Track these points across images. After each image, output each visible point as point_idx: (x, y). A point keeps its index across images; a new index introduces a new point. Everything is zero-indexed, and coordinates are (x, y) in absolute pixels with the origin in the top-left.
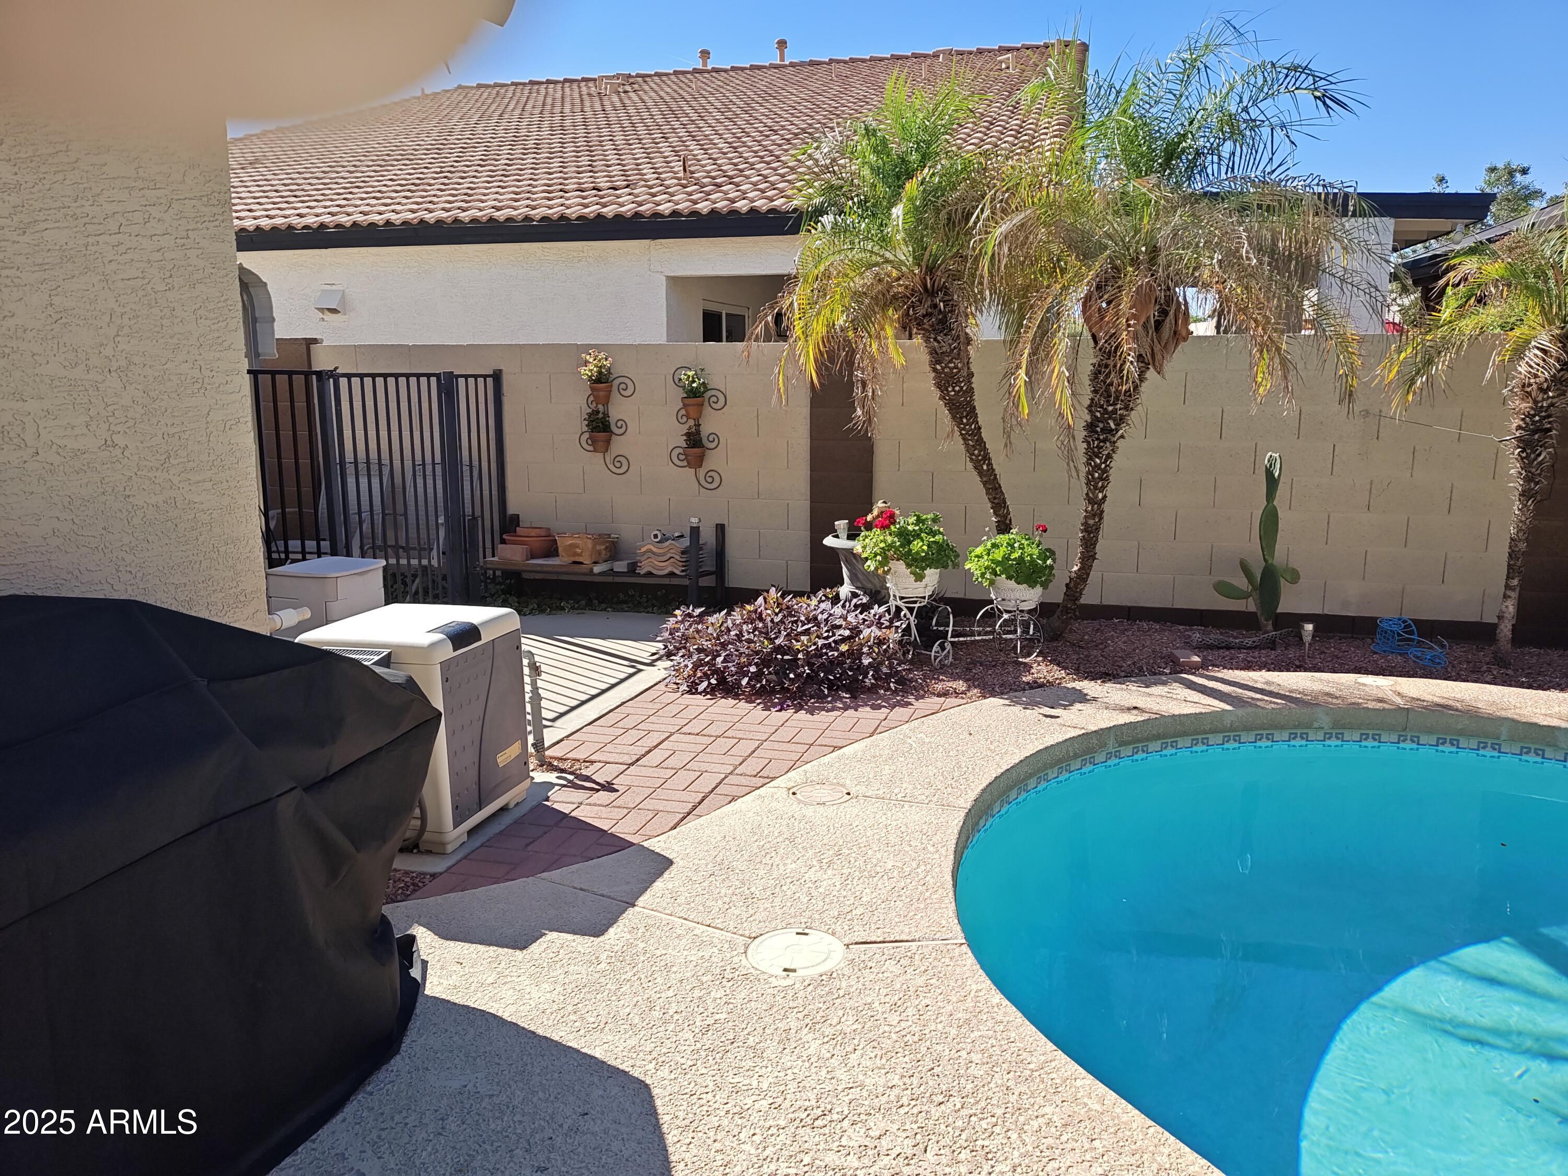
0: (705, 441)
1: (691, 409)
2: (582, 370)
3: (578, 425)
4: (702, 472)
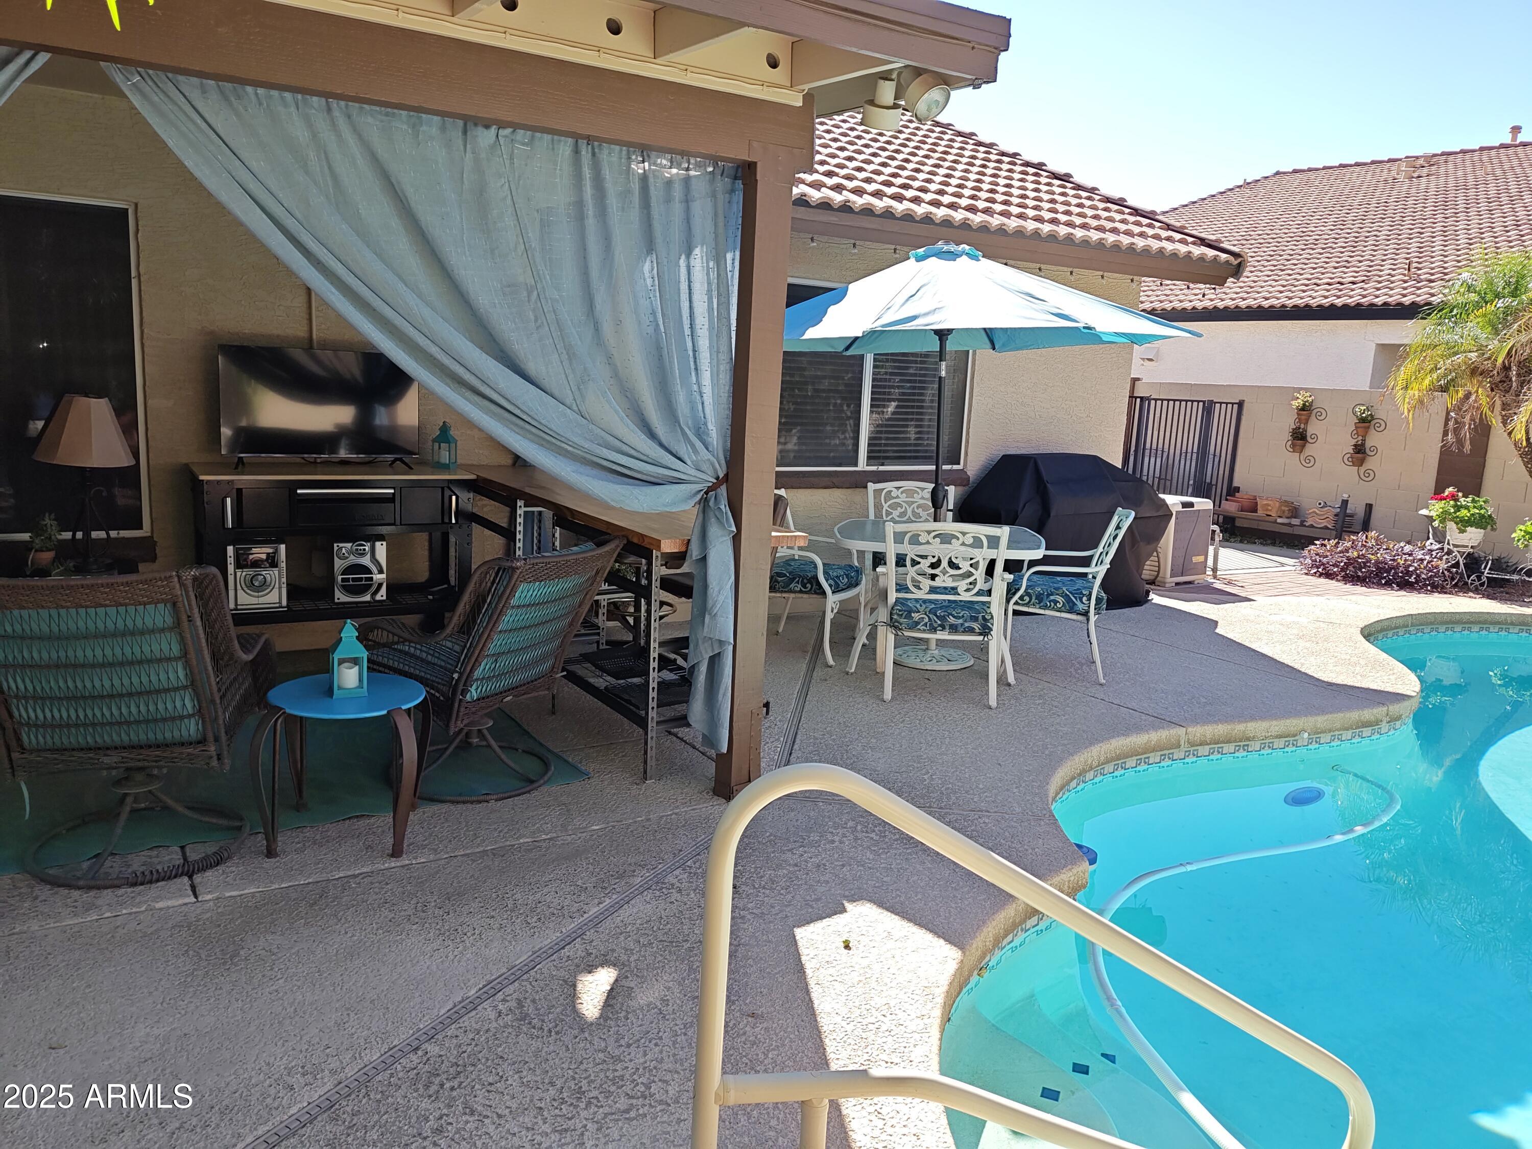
0: (1367, 451)
1: (1359, 430)
2: (1293, 403)
3: (1287, 436)
4: (1362, 469)
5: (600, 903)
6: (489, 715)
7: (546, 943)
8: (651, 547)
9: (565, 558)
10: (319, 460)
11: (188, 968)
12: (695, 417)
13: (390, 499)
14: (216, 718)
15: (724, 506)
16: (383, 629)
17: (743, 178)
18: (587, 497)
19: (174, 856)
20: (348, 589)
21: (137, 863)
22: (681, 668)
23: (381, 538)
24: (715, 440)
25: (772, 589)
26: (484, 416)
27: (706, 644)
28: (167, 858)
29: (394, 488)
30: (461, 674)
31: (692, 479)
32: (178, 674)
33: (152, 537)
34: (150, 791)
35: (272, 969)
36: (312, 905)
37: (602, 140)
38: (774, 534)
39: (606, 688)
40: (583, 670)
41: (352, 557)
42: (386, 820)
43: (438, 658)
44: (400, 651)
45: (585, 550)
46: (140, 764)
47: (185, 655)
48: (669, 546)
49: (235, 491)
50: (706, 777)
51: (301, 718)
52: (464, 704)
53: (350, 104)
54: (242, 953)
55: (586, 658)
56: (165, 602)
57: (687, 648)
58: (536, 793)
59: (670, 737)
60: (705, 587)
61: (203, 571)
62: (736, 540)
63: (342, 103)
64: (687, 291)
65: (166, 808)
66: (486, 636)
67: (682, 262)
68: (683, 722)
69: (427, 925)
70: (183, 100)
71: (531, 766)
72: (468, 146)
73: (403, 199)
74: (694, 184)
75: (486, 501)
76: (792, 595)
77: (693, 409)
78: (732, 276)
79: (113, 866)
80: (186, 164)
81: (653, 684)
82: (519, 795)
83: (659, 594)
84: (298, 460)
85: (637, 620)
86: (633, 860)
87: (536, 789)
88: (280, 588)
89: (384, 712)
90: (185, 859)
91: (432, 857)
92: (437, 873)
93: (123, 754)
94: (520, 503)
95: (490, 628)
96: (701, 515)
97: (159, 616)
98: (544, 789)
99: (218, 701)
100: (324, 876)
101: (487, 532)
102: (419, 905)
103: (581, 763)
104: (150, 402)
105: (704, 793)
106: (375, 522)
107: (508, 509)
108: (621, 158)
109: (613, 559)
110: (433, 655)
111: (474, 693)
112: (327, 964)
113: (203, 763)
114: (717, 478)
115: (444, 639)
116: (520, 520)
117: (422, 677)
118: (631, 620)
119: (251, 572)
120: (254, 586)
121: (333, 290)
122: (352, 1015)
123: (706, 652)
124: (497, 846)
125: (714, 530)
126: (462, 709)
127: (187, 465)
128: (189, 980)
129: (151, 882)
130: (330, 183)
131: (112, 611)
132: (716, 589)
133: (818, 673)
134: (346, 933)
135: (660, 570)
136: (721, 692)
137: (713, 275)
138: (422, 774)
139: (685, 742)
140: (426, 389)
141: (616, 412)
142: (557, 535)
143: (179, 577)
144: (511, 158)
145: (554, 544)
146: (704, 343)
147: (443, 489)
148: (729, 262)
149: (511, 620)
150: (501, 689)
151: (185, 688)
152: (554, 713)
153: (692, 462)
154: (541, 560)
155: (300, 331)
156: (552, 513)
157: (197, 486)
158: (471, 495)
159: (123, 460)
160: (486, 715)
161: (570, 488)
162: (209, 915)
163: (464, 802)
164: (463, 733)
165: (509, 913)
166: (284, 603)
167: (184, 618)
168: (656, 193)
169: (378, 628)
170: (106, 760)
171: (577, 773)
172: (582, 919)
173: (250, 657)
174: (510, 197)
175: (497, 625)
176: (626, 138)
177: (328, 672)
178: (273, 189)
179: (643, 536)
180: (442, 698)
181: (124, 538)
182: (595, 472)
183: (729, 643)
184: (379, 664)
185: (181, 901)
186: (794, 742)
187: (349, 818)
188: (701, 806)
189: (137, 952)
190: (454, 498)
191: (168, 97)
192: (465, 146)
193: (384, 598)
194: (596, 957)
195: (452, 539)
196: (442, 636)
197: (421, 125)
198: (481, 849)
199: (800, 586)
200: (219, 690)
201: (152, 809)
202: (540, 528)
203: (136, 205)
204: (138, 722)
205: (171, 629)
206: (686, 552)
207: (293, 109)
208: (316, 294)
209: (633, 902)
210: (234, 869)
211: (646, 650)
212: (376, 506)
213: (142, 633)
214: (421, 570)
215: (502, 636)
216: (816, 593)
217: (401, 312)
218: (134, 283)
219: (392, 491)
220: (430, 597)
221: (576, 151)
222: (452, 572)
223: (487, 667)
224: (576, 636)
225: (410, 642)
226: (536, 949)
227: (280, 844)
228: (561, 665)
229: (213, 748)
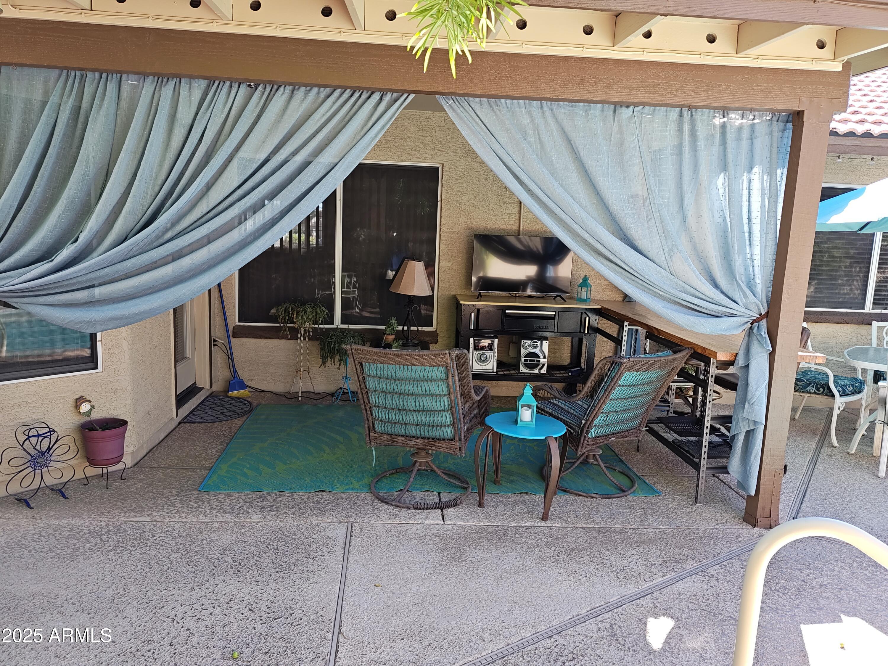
5: (663, 576)
6: (600, 447)
7: (629, 592)
8: (710, 356)
9: (654, 359)
10: (517, 295)
11: (438, 558)
12: (747, 275)
13: (553, 318)
14: (461, 428)
15: (764, 332)
16: (545, 390)
17: (793, 122)
18: (669, 322)
19: (435, 497)
20: (527, 366)
21: (418, 497)
22: (723, 435)
23: (546, 339)
24: (760, 289)
25: (795, 390)
26: (612, 273)
27: (744, 423)
28: (431, 498)
29: (555, 312)
30: (586, 421)
31: (742, 314)
32: (444, 403)
33: (436, 331)
34: (427, 461)
35: (477, 570)
36: (500, 538)
37: (697, 107)
38: (800, 353)
39: (673, 441)
40: (659, 428)
41: (530, 348)
42: (540, 497)
43: (574, 410)
44: (554, 404)
45: (665, 355)
46: (424, 447)
47: (449, 394)
48: (722, 357)
49: (476, 311)
50: (738, 508)
51: (500, 434)
52: (586, 439)
53: (553, 102)
54: (464, 556)
55: (660, 420)
56: (442, 366)
57: (731, 423)
58: (625, 498)
59: (714, 478)
60: (747, 385)
61: (461, 352)
62: (772, 356)
63: (549, 103)
64: (748, 195)
65: (433, 471)
66: (602, 401)
67: (745, 177)
68: (724, 470)
69: (559, 564)
70: (471, 110)
71: (623, 481)
72: (616, 119)
73: (577, 152)
74: (758, 129)
75: (605, 321)
76: (808, 395)
77: (746, 269)
78: (780, 185)
79: (407, 497)
80: (470, 143)
81: (705, 443)
82: (615, 498)
83: (712, 386)
84: (508, 295)
85: (695, 400)
86: (686, 553)
87: (626, 496)
88: (493, 362)
89: (544, 438)
90: (440, 500)
91: (564, 525)
92: (566, 535)
93: (417, 441)
94: (626, 323)
95: (605, 396)
96: (746, 338)
97: (438, 372)
98: (631, 497)
99: (462, 420)
100: (506, 524)
101: (605, 339)
102: (556, 551)
103: (654, 485)
104: (441, 263)
105: (737, 519)
106: (544, 330)
107: (618, 326)
108: (709, 117)
109: (684, 362)
110: (571, 408)
111: (593, 433)
112: (506, 574)
113: (452, 451)
114: (760, 315)
115: (579, 400)
116: (625, 333)
117: (564, 420)
118: (690, 400)
119: (480, 352)
120: (482, 360)
121: (536, 205)
122: (517, 607)
123: (744, 428)
124: (601, 526)
125: (755, 348)
126: (586, 442)
127: (455, 295)
128: (438, 565)
129: (423, 509)
130: (539, 147)
131: (419, 368)
132: (755, 387)
133: (825, 450)
134: (516, 558)
135: (713, 370)
136: (753, 455)
137: (767, 185)
138: (561, 475)
139: (724, 483)
140: (578, 256)
141: (694, 272)
142: (648, 344)
143: (450, 354)
144: (641, 123)
145: (645, 349)
146: (756, 228)
147: (582, 313)
148: (779, 175)
149: (618, 393)
150: (609, 433)
151: (448, 411)
152: (638, 451)
153: (743, 304)
154: (639, 359)
155: (514, 226)
156: (645, 331)
157: (458, 306)
158: (597, 317)
159: (427, 292)
160: (598, 447)
161: (658, 316)
162: (449, 532)
163: (583, 496)
164: (585, 456)
165: (607, 568)
166: (495, 370)
167: (450, 375)
168: (730, 136)
169: (543, 389)
170: (409, 442)
171: (651, 490)
172: (651, 583)
173: (479, 398)
174: (637, 146)
175: (609, 395)
176: (714, 104)
177: (516, 411)
178: (510, 153)
179: (705, 349)
180: (574, 434)
181: (424, 331)
182: (677, 307)
183: (762, 424)
184: (542, 410)
185: (437, 522)
186: (804, 496)
187: (521, 493)
188: (734, 527)
189: (415, 544)
190: (587, 319)
191: (465, 109)
192: (614, 119)
193: (545, 372)
194: (660, 609)
195: (584, 342)
196: (577, 398)
197: (590, 110)
198: (592, 526)
199: (814, 389)
200: (463, 414)
201: (427, 470)
202: (636, 338)
203: (443, 165)
204: (425, 425)
205: (444, 380)
206: (734, 361)
207: (523, 109)
208: (524, 205)
209: (685, 580)
210: (462, 510)
211: (701, 421)
212: (545, 321)
213: (431, 381)
214: (566, 359)
215: (612, 402)
216: (826, 395)
217: (570, 215)
218: (439, 203)
219: (554, 313)
220: (570, 374)
221: (681, 115)
222: (583, 361)
223: (602, 419)
224: (657, 406)
225: (559, 399)
226: (623, 595)
227: (485, 501)
228: (646, 423)
229: (457, 444)
